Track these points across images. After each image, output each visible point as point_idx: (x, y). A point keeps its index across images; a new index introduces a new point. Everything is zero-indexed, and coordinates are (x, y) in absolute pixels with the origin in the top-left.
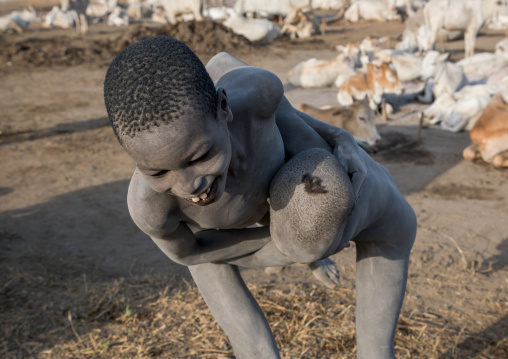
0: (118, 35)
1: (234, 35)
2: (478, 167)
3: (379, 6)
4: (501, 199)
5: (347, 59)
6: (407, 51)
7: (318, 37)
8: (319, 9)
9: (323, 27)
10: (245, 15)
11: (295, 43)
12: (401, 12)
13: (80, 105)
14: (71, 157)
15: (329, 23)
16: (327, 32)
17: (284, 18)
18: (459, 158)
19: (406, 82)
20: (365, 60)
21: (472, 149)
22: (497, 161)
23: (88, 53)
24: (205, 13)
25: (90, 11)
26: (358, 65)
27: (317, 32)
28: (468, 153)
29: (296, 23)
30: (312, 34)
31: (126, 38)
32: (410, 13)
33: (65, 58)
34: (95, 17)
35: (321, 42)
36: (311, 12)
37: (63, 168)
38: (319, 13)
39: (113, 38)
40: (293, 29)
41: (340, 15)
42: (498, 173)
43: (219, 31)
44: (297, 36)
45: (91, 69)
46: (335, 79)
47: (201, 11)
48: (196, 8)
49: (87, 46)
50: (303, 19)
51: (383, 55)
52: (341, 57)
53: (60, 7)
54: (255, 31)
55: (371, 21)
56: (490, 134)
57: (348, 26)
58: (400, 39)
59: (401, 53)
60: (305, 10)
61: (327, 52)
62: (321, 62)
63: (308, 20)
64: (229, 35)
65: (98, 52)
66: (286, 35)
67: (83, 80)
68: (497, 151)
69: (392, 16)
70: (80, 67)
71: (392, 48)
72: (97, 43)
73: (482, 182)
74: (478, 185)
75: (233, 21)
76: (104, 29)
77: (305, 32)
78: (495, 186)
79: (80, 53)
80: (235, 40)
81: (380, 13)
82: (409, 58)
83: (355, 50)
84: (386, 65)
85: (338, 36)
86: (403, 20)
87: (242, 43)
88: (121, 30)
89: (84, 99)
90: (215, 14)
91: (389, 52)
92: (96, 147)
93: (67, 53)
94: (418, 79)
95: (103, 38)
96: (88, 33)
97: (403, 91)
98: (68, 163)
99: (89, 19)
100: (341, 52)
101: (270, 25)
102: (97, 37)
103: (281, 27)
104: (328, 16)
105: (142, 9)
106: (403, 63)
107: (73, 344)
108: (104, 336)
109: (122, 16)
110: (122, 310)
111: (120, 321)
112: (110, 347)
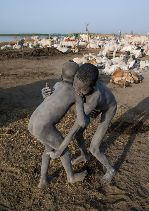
0: (31, 51)
1: (59, 51)
2: (113, 84)
3: (95, 45)
4: (117, 91)
5: (85, 58)
6: (100, 56)
7: (80, 52)
8: (81, 45)
9: (81, 50)
10: (62, 46)
11: (74, 53)
12: (100, 46)
13: (20, 68)
14: (17, 80)
15: (82, 49)
16: (82, 51)
17: (72, 47)
18: (109, 82)
19: (99, 63)
20: (89, 58)
21: (112, 80)
22: (117, 83)
23: (23, 55)
24: (52, 46)
25: (24, 45)
26: (88, 59)
27: (79, 51)
28: (111, 81)
29: (74, 48)
30: (78, 51)
31: (32, 52)
32: (102, 47)
33: (17, 56)
34: (25, 46)
35: (80, 53)
36: (78, 46)
37: (15, 83)
38: (81, 46)
39: (29, 51)
40: (73, 50)
41: (85, 47)
42: (117, 85)
43: (55, 50)
44: (75, 52)
45: (23, 59)
46: (82, 62)
47: (51, 45)
48: (50, 44)
49: (23, 53)
50: (76, 47)
51: (94, 57)
52: (84, 57)
53: (17, 44)
54: (64, 50)
55: (93, 48)
56: (116, 77)
57: (87, 49)
58: (99, 53)
59: (98, 57)
60: (77, 45)
61: (81, 56)
62: (79, 58)
63: (77, 48)
64: (57, 51)
65: (25, 55)
66: (72, 51)
67: (21, 62)
68: (117, 80)
69: (98, 47)
70: (21, 59)
71: (97, 55)
72: (25, 53)
73: (113, 87)
74: (112, 88)
75: (59, 48)
76: (27, 49)
77: (77, 51)
78: (116, 88)
79: (21, 55)
80: (59, 52)
81: (95, 46)
82: (100, 58)
83: (87, 56)
84: (94, 59)
85: (84, 52)
86: (100, 48)
87: (61, 53)
88: (31, 49)
89: (21, 67)
90: (55, 46)
91: (95, 56)
92: (23, 78)
93: (18, 55)
94: (102, 63)
95: (27, 51)
96: (23, 50)
97: (98, 65)
98: (17, 82)
99: (24, 47)
100: (84, 56)
101: (68, 49)
102: (25, 51)
103: (71, 49)
104: (82, 47)
105: (37, 44)
106: (99, 59)
107: (16, 122)
108: (23, 120)
109: (32, 46)
110: (27, 115)
111: (27, 118)
112: (24, 123)
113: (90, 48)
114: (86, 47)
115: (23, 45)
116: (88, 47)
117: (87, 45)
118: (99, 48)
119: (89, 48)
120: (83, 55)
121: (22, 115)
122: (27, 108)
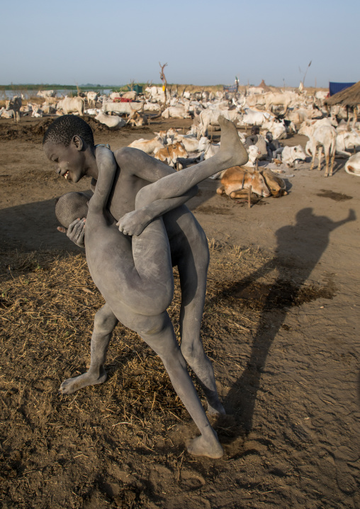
0: (37, 123)
1: (100, 124)
2: (223, 198)
3: (180, 110)
4: (233, 214)
5: (160, 139)
6: (192, 136)
7: (146, 126)
8: (148, 110)
9: (149, 121)
10: (107, 113)
11: (133, 129)
12: (191, 114)
13: (15, 162)
14: (10, 189)
15: (152, 119)
16: (151, 124)
17: (128, 115)
18: (214, 193)
19: (191, 152)
20: (169, 140)
21: (221, 189)
22: (233, 195)
23: (20, 133)
24: (85, 111)
25: (21, 109)
26: (165, 143)
27: (145, 123)
28: (219, 191)
29: (135, 118)
30: (143, 125)
31: (41, 125)
32: (196, 115)
33: (7, 136)
34: (24, 113)
35: (148, 129)
36: (142, 113)
37: (5, 195)
38: (148, 112)
39: (34, 124)
40: (133, 121)
41: (159, 114)
42: (233, 201)
43: (91, 122)
44: (135, 125)
45: (21, 142)
46: (154, 149)
47: (83, 110)
48: (80, 109)
49: (19, 129)
50: (139, 116)
51: (179, 137)
52: (156, 138)
53: (5, 108)
54: (112, 122)
55: (175, 118)
56: (230, 182)
57: (163, 121)
58: (190, 129)
59: (188, 137)
60: (139, 111)
61: (150, 135)
62: (146, 141)
63: (141, 116)
64: (97, 124)
65: (26, 133)
66: (129, 124)
67: (16, 148)
68: (233, 190)
69: (186, 116)
70: (15, 140)
71: (185, 134)
72: (25, 127)
73: (224, 205)
74: (222, 207)
75: (100, 117)
76: (29, 120)
77: (139, 124)
78: (231, 208)
79: (15, 133)
80: (101, 127)
81: (180, 113)
82: (193, 140)
83: (164, 135)
84: (179, 143)
85: (157, 126)
86: (193, 118)
87: (104, 129)
88: (38, 120)
89: (17, 158)
90: (91, 112)
91: (182, 136)
92: (23, 184)
93: (8, 133)
94: (197, 151)
95: (29, 124)
96: (20, 121)
97: (188, 156)
98: (8, 192)
99: (21, 114)
100: (157, 135)
101: (120, 119)
102: (25, 124)
103: (127, 120)
104: (152, 115)
105: (50, 108)
106: (190, 142)
107: (11, 282)
108: (27, 277)
109: (39, 112)
110: (36, 266)
111: (34, 272)
112: (29, 283)
113: (170, 116)
114: (161, 115)
115: (18, 111)
116: (165, 114)
117: (162, 112)
118: (190, 117)
119: (167, 116)
120: (156, 133)
121: (24, 266)
122: (33, 250)
